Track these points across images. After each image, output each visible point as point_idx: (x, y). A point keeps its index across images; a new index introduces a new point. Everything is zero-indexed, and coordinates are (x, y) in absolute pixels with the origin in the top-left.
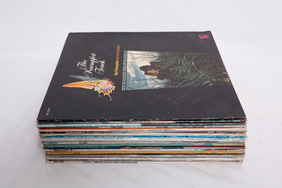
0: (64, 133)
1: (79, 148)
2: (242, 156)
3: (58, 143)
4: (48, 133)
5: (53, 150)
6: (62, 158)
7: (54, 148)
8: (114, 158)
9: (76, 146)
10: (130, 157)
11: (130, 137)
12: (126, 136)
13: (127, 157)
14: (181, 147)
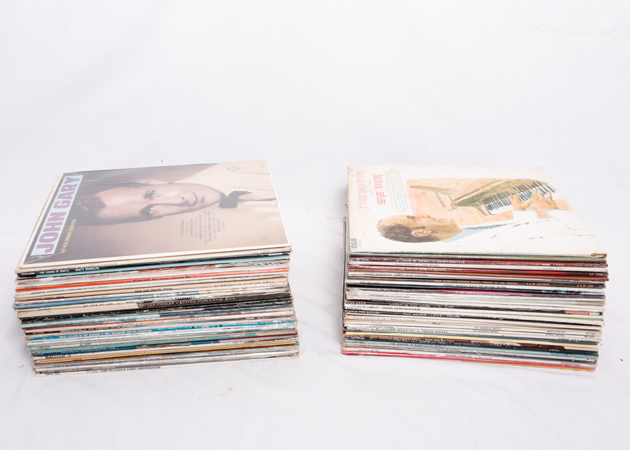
0: (59, 332)
1: (80, 352)
2: (295, 346)
3: (52, 347)
4: (37, 333)
5: (44, 357)
6: (57, 369)
7: (46, 355)
8: (128, 364)
9: (76, 349)
10: (150, 360)
11: (147, 331)
12: (142, 331)
13: (146, 360)
14: (216, 341)
